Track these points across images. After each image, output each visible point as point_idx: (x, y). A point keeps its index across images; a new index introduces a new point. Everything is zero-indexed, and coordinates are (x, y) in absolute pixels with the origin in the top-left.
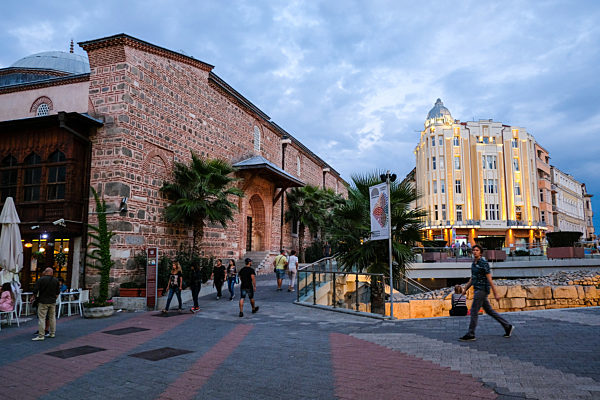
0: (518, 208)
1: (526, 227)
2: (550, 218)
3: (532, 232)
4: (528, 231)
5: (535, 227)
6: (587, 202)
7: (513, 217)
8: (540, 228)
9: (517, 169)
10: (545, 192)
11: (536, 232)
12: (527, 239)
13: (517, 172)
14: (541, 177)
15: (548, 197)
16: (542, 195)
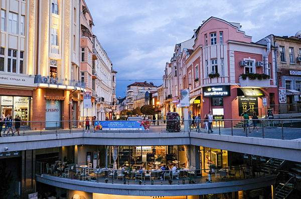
0: (52, 61)
1: (61, 87)
2: (89, 80)
3: (68, 93)
4: (63, 92)
5: (72, 88)
6: (113, 76)
7: (45, 72)
8: (78, 89)
9: (58, 13)
10: (86, 51)
11: (74, 93)
12: (62, 102)
13: (55, 15)
14: (84, 35)
15: (89, 58)
16: (83, 54)
